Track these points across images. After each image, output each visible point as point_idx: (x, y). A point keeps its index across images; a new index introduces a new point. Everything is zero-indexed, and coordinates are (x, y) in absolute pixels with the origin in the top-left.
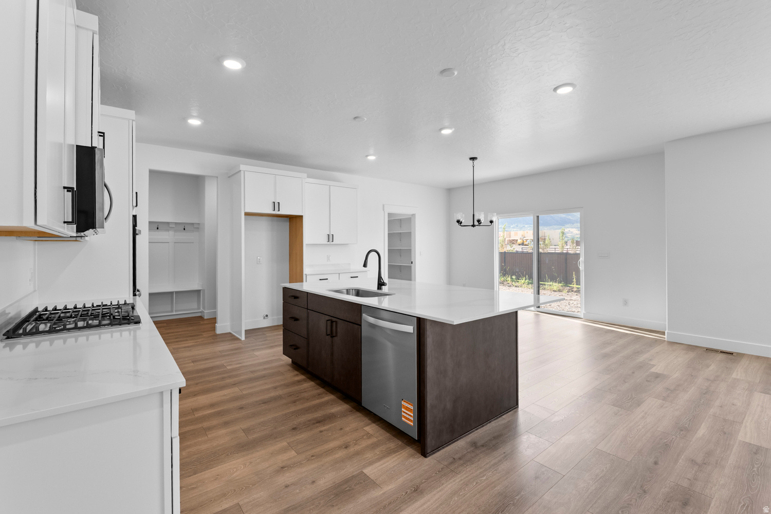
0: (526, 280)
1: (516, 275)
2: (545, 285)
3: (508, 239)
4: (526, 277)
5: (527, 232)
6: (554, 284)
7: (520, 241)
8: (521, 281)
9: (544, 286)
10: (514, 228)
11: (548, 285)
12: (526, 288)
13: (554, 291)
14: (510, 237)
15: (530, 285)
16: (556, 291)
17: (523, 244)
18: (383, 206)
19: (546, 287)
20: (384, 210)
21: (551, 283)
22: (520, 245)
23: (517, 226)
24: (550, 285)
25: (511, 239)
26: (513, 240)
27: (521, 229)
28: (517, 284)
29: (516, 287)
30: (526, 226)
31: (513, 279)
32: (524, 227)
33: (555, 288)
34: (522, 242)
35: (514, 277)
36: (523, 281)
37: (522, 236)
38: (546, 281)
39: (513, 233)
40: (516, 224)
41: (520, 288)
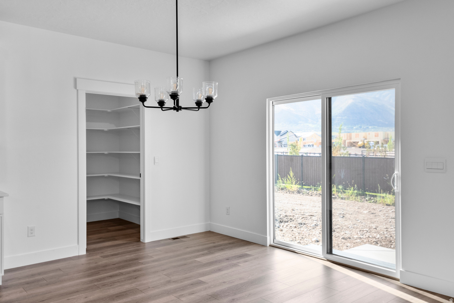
0: (354, 190)
1: (343, 185)
2: (376, 196)
3: (348, 141)
4: (354, 187)
5: (369, 134)
6: (388, 195)
7: (360, 143)
8: (348, 191)
9: (375, 198)
10: (357, 129)
11: (380, 197)
12: (353, 201)
13: (387, 205)
14: (351, 139)
15: (359, 197)
16: (389, 205)
17: (363, 147)
18: (75, 80)
19: (378, 199)
20: (75, 87)
21: (384, 195)
22: (360, 147)
23: (361, 127)
24: (383, 197)
25: (352, 141)
26: (354, 142)
27: (364, 130)
28: (343, 196)
29: (342, 198)
30: (370, 127)
31: (339, 189)
32: (368, 128)
33: (388, 201)
34: (363, 144)
35: (340, 187)
36: (351, 192)
37: (364, 137)
38: (378, 192)
39: (353, 135)
40: (359, 126)
41: (346, 201)
